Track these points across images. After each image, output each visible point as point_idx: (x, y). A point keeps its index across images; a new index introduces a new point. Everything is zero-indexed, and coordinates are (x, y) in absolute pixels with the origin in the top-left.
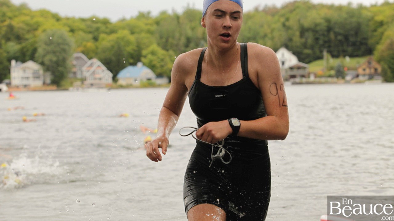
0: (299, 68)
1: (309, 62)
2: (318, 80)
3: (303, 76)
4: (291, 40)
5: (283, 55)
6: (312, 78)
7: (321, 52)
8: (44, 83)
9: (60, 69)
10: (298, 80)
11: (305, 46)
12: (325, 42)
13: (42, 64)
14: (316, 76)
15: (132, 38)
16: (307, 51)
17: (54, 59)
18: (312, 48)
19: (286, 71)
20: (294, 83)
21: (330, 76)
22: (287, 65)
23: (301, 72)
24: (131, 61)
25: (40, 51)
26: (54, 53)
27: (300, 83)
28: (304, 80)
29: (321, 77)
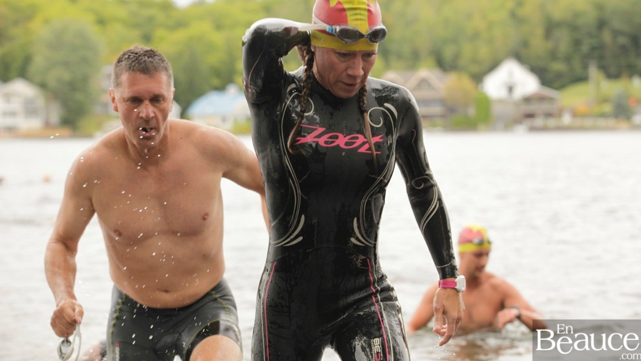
0: (541, 99)
1: (561, 87)
2: (578, 122)
3: (549, 115)
4: (525, 44)
5: (511, 74)
6: (567, 119)
7: (585, 67)
8: (47, 125)
9: (79, 96)
10: (539, 122)
11: (553, 55)
12: (593, 49)
13: (43, 86)
14: (575, 114)
15: (218, 38)
16: (558, 66)
17: (66, 76)
18: (568, 59)
19: (517, 104)
20: (533, 129)
21: (603, 115)
22: (519, 93)
23: (545, 107)
24: (216, 82)
25: (39, 61)
26: (66, 64)
27: (544, 129)
28: (551, 122)
29: (584, 116)
